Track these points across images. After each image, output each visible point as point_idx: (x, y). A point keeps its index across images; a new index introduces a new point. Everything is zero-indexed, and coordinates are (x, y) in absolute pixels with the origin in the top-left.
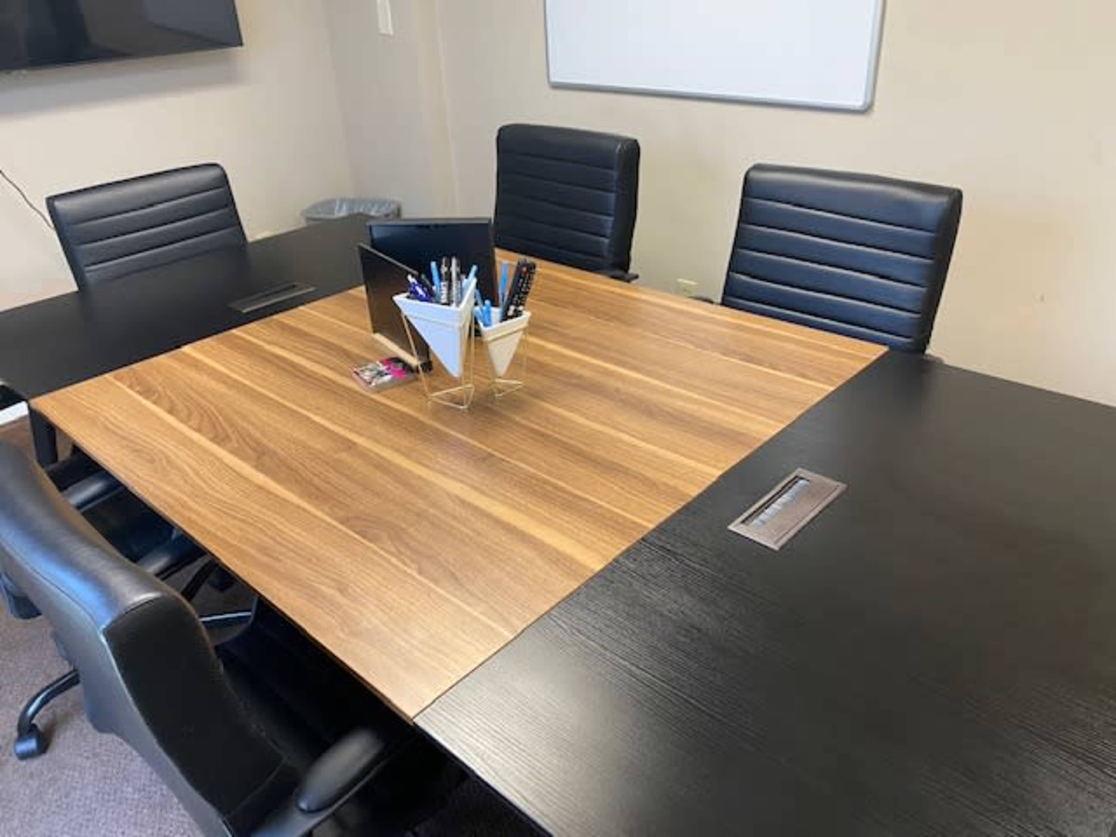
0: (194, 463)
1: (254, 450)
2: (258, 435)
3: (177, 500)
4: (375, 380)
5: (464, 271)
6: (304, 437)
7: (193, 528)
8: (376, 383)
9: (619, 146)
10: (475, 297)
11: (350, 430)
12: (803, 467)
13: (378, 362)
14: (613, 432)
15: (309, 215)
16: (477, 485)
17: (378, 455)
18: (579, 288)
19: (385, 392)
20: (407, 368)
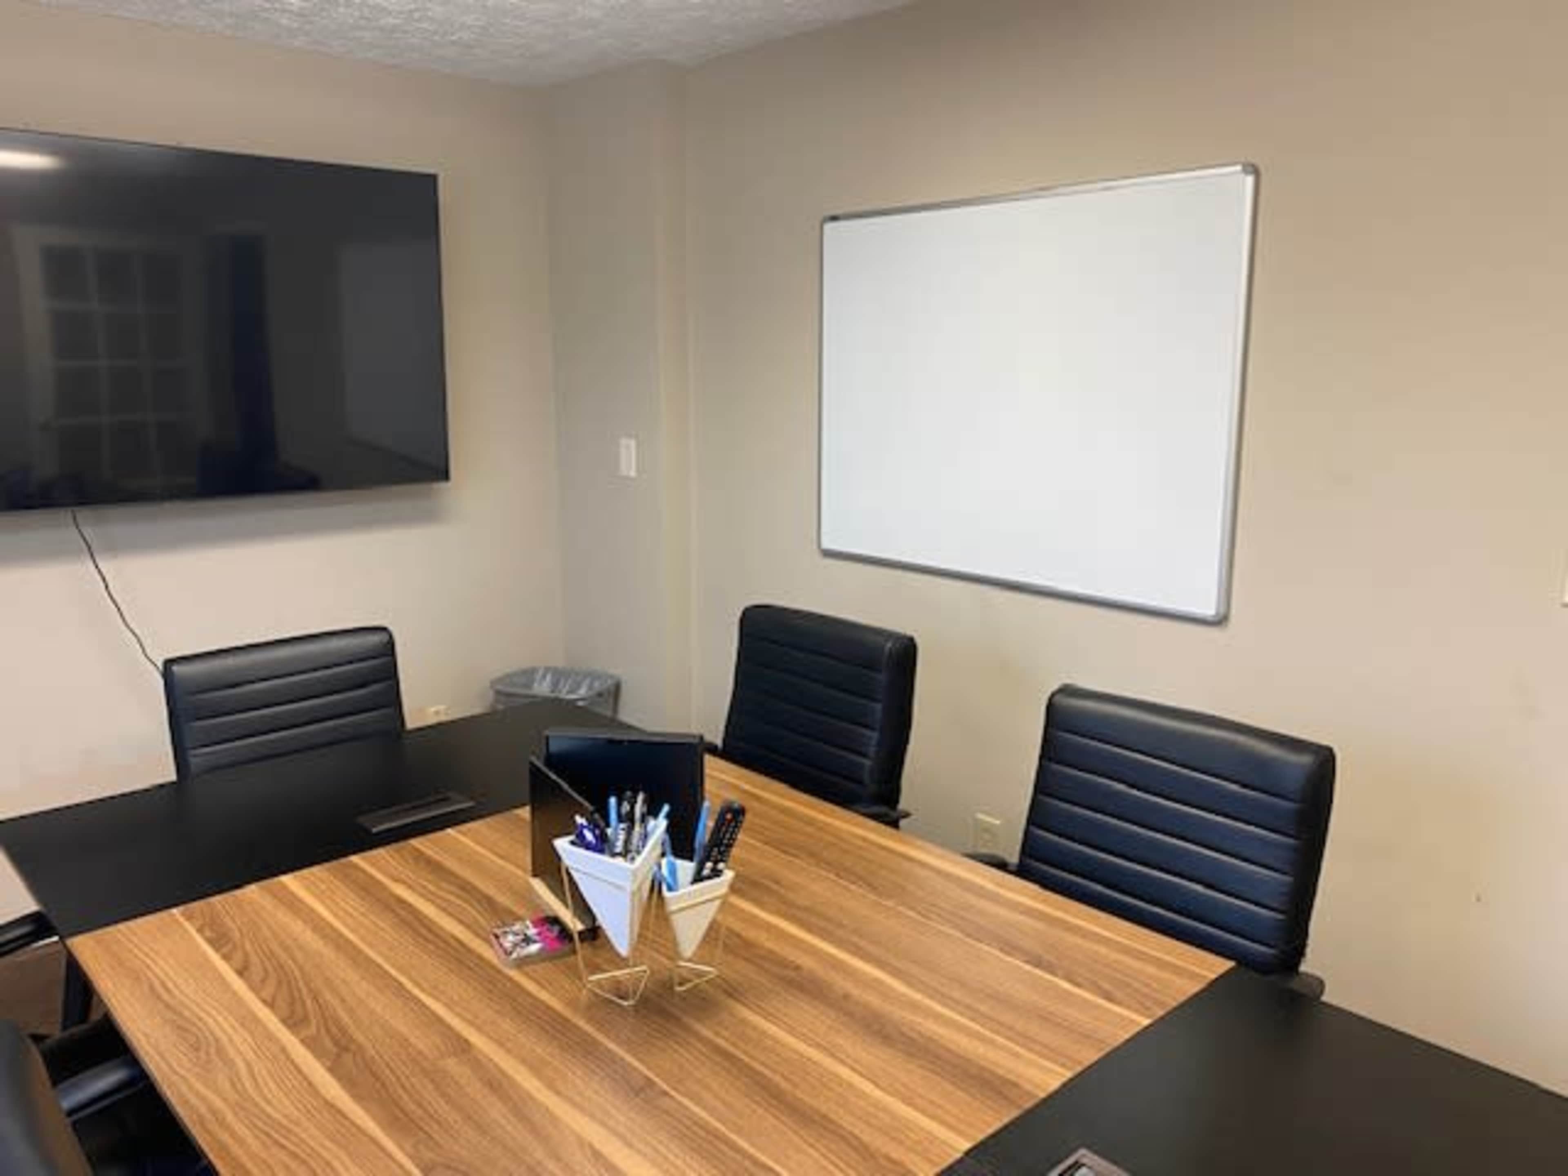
0: (251, 1056)
1: (336, 1043)
2: (345, 1018)
3: (214, 1112)
4: (518, 949)
5: (653, 811)
6: (404, 1029)
7: (222, 1159)
8: (518, 954)
9: (889, 645)
10: (663, 844)
11: (471, 1023)
12: (1089, 1148)
13: (528, 923)
14: (828, 1062)
15: (499, 687)
16: (621, 1129)
17: (496, 1065)
18: (824, 828)
19: (527, 969)
20: (565, 934)
